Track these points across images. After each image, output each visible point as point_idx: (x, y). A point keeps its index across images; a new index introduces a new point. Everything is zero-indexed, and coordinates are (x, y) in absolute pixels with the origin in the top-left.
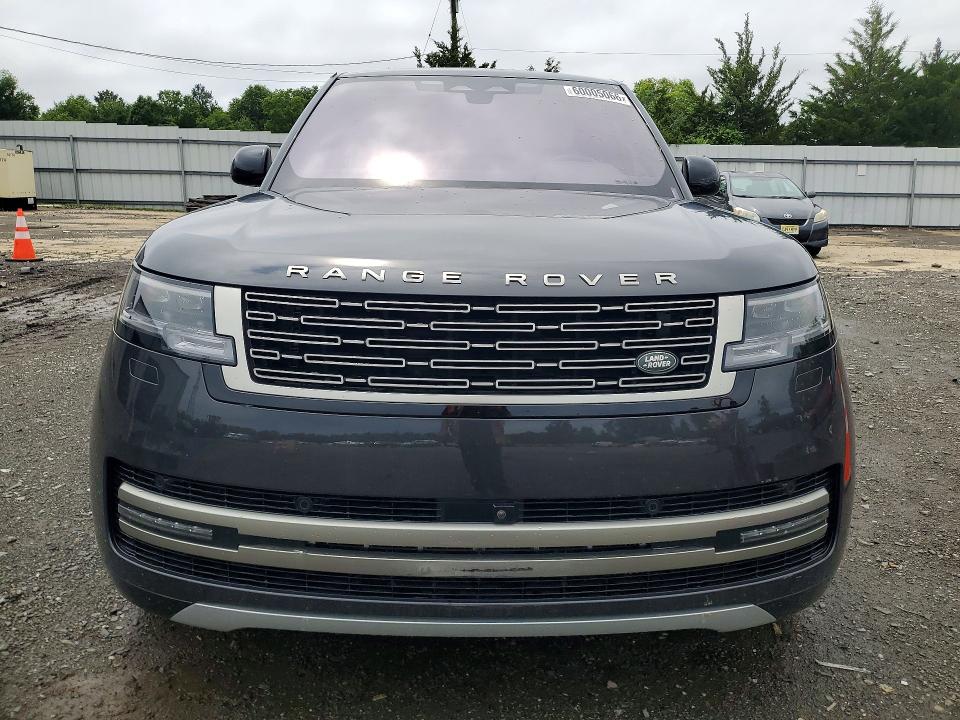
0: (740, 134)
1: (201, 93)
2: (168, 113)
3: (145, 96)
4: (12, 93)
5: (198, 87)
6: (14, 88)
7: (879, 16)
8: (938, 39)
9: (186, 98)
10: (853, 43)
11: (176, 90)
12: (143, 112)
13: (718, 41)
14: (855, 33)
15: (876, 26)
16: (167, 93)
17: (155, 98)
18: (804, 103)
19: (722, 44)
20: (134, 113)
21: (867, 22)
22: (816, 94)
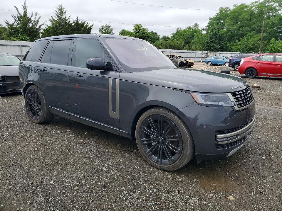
0: (29, 38)
7: (62, 8)
8: (77, 17)
10: (56, 14)
13: (16, 7)
14: (56, 11)
15: (61, 11)
18: (44, 30)
19: (17, 8)
21: (59, 9)
22: (47, 27)
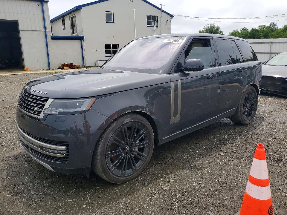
1: (273, 25)
2: (260, 32)
3: (254, 28)
4: (218, 32)
5: (272, 23)
6: (219, 30)
9: (267, 27)
11: (264, 25)
12: (253, 33)
16: (261, 26)
17: (257, 28)
20: (250, 33)
